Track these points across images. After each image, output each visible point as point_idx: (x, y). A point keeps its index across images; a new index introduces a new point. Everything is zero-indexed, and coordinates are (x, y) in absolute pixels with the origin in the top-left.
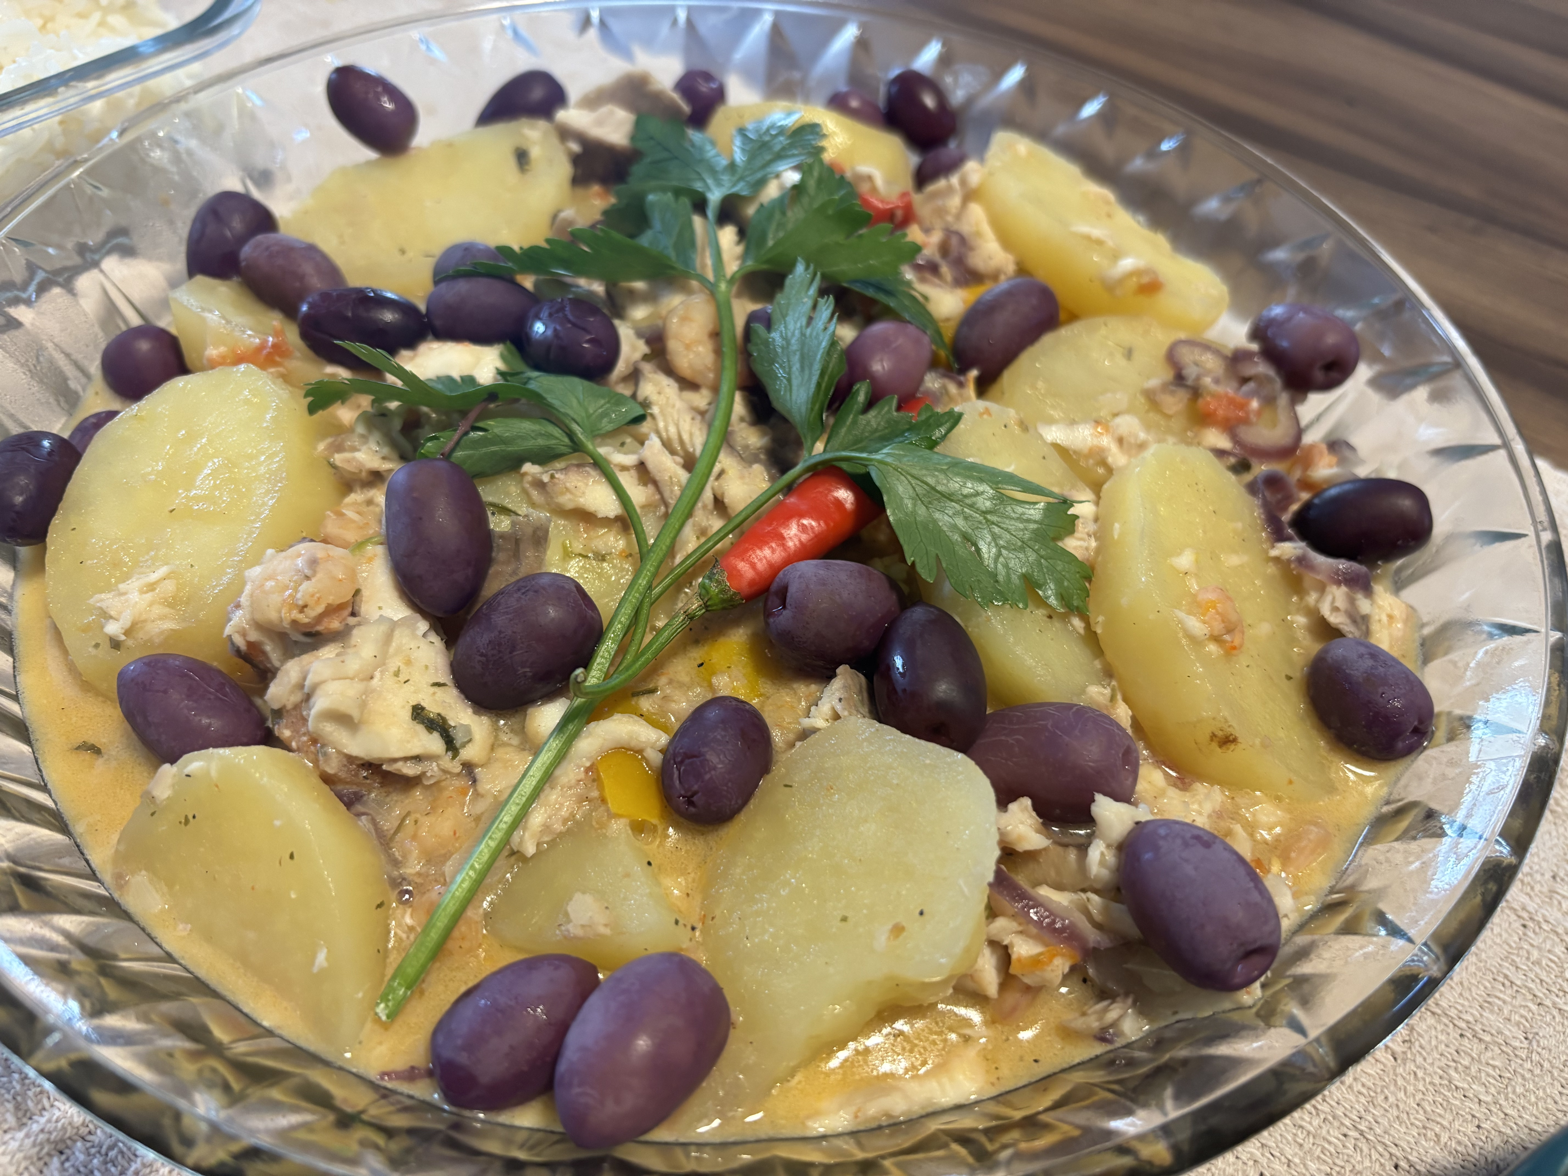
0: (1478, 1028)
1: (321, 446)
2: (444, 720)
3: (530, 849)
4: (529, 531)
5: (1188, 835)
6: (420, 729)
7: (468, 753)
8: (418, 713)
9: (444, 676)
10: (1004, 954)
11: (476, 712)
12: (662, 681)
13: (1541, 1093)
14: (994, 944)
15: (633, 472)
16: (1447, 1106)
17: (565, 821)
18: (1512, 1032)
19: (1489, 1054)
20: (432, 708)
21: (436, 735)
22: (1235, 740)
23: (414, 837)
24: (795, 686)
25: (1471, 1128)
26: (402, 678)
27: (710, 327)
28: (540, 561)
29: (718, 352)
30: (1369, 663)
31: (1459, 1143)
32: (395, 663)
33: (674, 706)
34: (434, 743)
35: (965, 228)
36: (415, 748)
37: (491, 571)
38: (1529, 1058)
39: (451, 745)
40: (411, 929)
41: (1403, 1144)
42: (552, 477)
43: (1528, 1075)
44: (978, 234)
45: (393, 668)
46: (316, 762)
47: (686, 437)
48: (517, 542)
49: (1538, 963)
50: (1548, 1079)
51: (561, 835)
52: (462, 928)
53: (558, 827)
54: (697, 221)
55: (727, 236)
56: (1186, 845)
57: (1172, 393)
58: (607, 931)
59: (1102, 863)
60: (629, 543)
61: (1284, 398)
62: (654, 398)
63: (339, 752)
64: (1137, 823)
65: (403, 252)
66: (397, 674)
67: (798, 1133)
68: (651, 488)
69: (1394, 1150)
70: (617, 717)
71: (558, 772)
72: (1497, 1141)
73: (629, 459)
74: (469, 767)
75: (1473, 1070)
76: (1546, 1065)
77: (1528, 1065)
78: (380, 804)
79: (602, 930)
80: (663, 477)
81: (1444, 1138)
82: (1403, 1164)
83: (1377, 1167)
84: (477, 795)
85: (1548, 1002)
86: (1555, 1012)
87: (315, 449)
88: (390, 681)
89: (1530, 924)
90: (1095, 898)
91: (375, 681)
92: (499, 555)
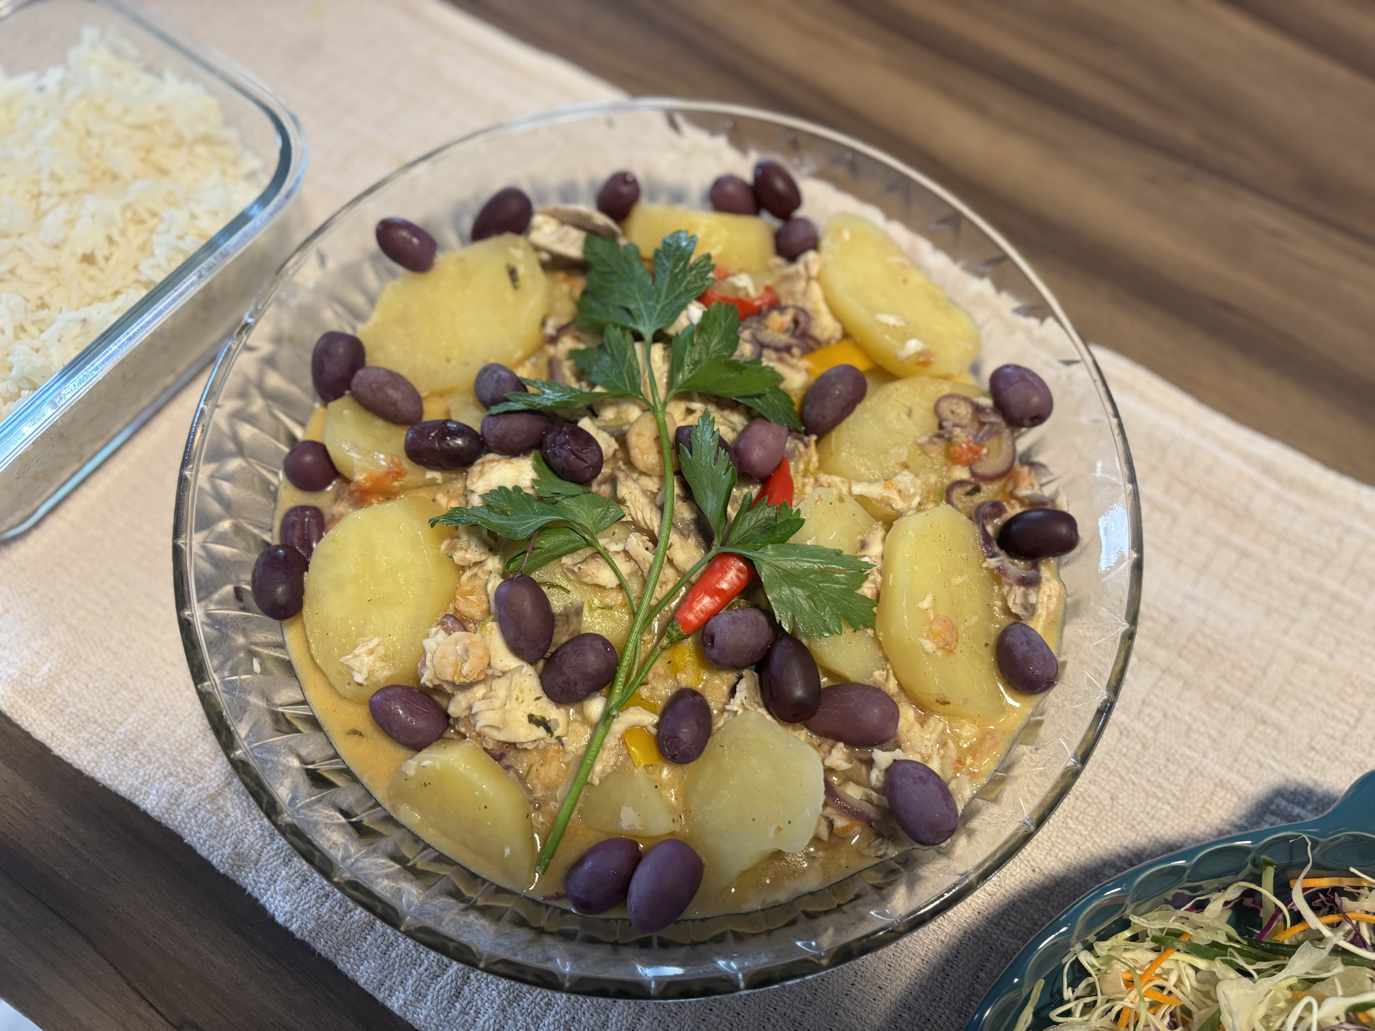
0: (1086, 795)
1: (443, 547)
2: (543, 718)
3: (596, 782)
4: (573, 610)
5: (916, 776)
6: (534, 726)
7: (557, 733)
8: (532, 719)
9: (539, 692)
10: (831, 824)
11: (557, 707)
12: (650, 675)
13: (1115, 829)
14: (827, 818)
15: (622, 555)
16: (1064, 838)
17: (612, 767)
18: (1104, 796)
19: (1090, 809)
20: (537, 713)
21: (542, 728)
22: (949, 703)
23: (538, 777)
24: (721, 674)
25: (1074, 849)
26: (520, 701)
27: (655, 436)
28: (580, 623)
29: (660, 452)
30: (1025, 648)
31: (1068, 857)
32: (515, 693)
33: (658, 693)
34: (540, 732)
35: (808, 306)
36: (533, 737)
37: (555, 630)
38: (1111, 810)
39: (548, 730)
40: (543, 823)
41: (1038, 860)
42: (580, 568)
43: (1109, 820)
44: (817, 311)
45: (515, 696)
46: (482, 745)
47: (648, 522)
48: (568, 617)
49: (1125, 755)
50: (1120, 821)
51: (611, 773)
52: (570, 824)
53: (609, 770)
54: (638, 346)
55: (657, 351)
56: (915, 782)
57: (935, 444)
58: (641, 828)
59: (877, 779)
60: (624, 597)
61: (1007, 432)
62: (627, 498)
63: (493, 739)
64: (895, 761)
65: (448, 360)
66: (517, 699)
67: (737, 911)
68: (632, 563)
69: (1033, 864)
70: (632, 709)
71: (605, 741)
72: (1088, 855)
73: (619, 547)
74: (559, 738)
75: (1080, 818)
76: (1120, 814)
77: (1110, 814)
78: (516, 758)
79: (638, 828)
80: (639, 559)
81: (1060, 855)
82: (1037, 870)
83: (1023, 872)
84: (565, 752)
85: (1127, 778)
86: (1130, 783)
87: (439, 549)
88: (514, 704)
89: (1125, 732)
90: (874, 794)
91: (507, 706)
92: (559, 623)
